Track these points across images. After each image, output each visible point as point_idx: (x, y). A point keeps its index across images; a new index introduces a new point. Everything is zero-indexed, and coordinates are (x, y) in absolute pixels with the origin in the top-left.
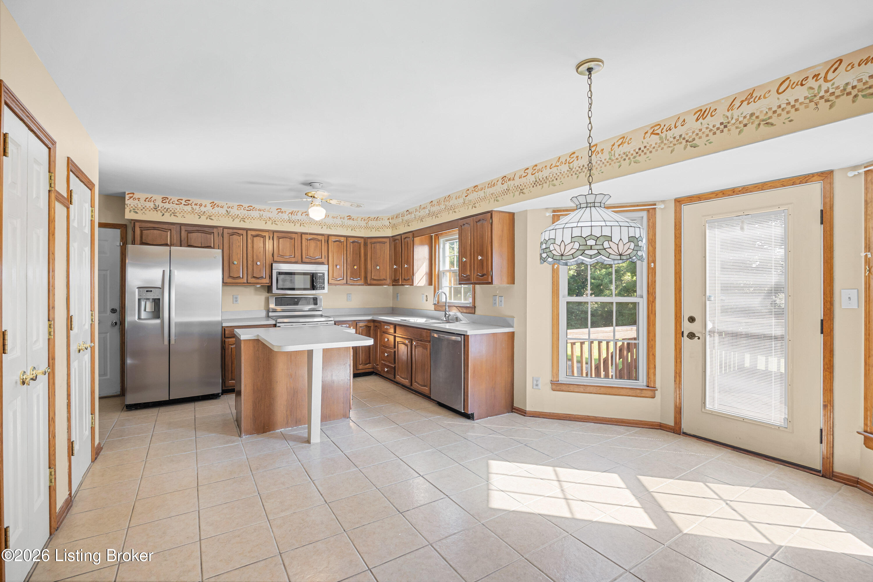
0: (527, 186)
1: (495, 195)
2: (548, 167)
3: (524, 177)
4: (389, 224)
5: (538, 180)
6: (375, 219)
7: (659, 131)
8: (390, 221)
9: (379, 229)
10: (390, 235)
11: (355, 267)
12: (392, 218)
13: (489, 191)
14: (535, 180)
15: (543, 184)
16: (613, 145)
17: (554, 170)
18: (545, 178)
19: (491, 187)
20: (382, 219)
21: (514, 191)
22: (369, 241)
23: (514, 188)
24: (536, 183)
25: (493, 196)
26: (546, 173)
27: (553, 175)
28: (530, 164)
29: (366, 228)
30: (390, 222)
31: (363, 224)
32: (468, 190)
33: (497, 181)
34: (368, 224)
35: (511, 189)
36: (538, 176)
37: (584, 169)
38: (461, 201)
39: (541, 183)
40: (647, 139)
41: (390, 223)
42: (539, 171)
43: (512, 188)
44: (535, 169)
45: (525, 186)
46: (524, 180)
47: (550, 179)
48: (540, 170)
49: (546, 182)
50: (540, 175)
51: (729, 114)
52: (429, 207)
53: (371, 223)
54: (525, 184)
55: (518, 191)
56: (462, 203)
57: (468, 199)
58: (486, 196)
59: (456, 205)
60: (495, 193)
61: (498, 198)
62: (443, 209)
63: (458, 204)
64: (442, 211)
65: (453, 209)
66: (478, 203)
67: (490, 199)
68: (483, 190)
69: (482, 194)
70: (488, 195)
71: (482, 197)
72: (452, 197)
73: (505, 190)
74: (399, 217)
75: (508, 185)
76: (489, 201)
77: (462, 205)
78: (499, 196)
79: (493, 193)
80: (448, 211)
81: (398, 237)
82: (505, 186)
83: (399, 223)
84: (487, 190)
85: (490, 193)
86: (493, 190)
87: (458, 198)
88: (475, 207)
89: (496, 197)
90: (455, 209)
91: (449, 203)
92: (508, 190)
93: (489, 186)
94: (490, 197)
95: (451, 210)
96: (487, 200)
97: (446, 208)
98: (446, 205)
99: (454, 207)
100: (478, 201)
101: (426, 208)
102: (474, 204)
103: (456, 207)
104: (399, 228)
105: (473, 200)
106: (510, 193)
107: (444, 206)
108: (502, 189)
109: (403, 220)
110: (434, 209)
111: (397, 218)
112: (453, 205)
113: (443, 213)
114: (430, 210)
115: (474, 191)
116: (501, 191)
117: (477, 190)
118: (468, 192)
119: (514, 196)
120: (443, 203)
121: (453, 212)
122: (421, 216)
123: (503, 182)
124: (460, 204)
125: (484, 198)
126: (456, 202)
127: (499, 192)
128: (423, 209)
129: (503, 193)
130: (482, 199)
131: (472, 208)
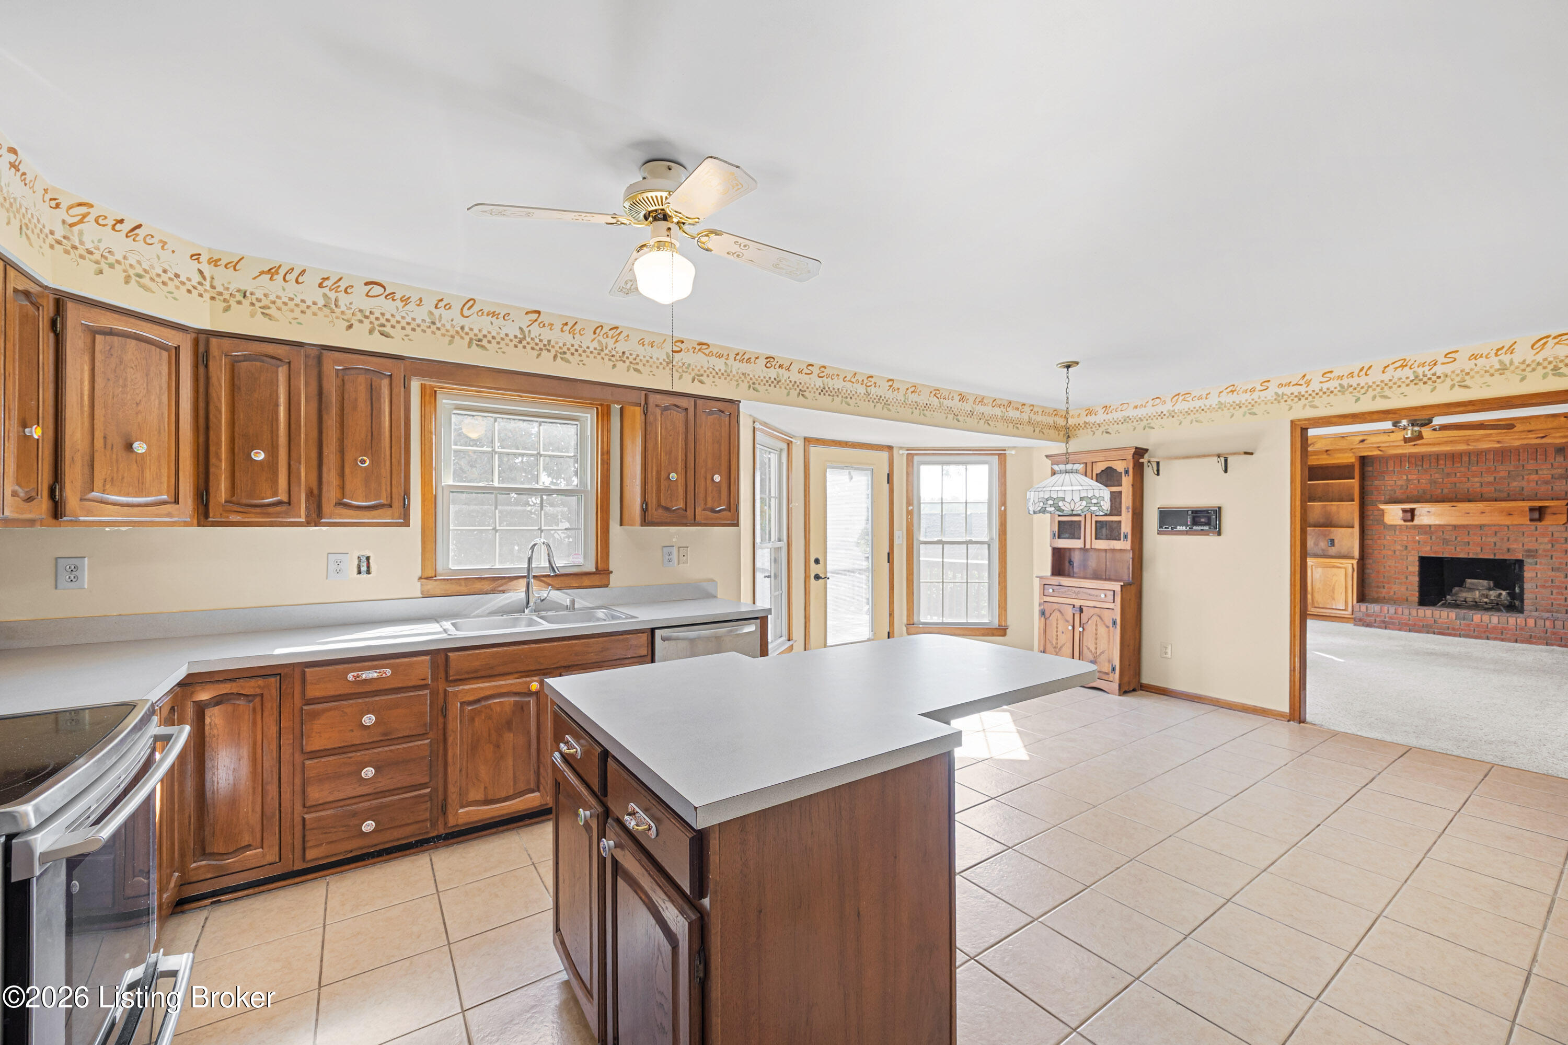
0: (810, 389)
1: (751, 379)
2: (841, 377)
3: (806, 374)
4: (197, 278)
5: (827, 388)
6: (126, 227)
7: (938, 396)
8: (207, 270)
11: (36, 432)
12: (214, 262)
13: (737, 367)
14: (822, 386)
15: (833, 396)
16: (907, 389)
17: (849, 385)
18: (836, 390)
19: (741, 361)
20: (164, 243)
21: (788, 387)
22: (76, 315)
23: (788, 382)
24: (823, 391)
25: (745, 378)
26: (838, 384)
27: (847, 390)
28: (818, 362)
29: (66, 245)
30: (201, 272)
31: (50, 218)
32: (683, 342)
33: (757, 358)
34: (81, 233)
35: (783, 381)
36: (828, 382)
37: (881, 400)
38: (659, 354)
39: (831, 395)
40: (931, 399)
41: (204, 278)
42: (829, 377)
43: (785, 381)
44: (823, 372)
45: (808, 388)
46: (804, 378)
47: (842, 394)
49: (838, 396)
50: (830, 383)
51: (974, 406)
52: (524, 322)
53: (94, 234)
54: (808, 385)
55: (796, 389)
56: (661, 361)
57: (682, 359)
58: (729, 371)
59: (641, 357)
60: (751, 376)
61: (757, 386)
62: (592, 349)
63: (648, 358)
64: (584, 351)
65: (631, 363)
66: (708, 376)
67: (740, 382)
68: (723, 360)
69: (719, 364)
70: (734, 373)
71: (720, 370)
72: (628, 336)
73: (772, 379)
74: (292, 277)
75: (778, 373)
76: (738, 385)
77: (661, 364)
78: (759, 384)
79: (749, 375)
80: (610, 360)
81: (280, 351)
82: (772, 373)
83: (295, 302)
84: (731, 361)
85: (740, 371)
86: (744, 367)
87: (649, 345)
88: (701, 382)
89: (754, 383)
90: (637, 364)
91: (614, 343)
92: (778, 382)
93: (738, 357)
94: (740, 378)
95: (624, 362)
96: (731, 380)
97: (602, 350)
98: (604, 345)
99: (635, 359)
100: (711, 373)
101: (506, 318)
102: (698, 375)
103: (641, 360)
104: (292, 321)
105: (696, 367)
106: (781, 388)
107: (595, 344)
108: (765, 375)
109: (334, 300)
110: (546, 334)
111: (279, 278)
112: (631, 354)
113: (588, 357)
114: (530, 331)
115: (699, 350)
116: (764, 378)
117: (707, 352)
118: (683, 346)
119: (788, 394)
120: (589, 334)
121: (632, 369)
122: (476, 331)
123: (768, 365)
124: (655, 359)
125: (725, 374)
126: (640, 350)
127: (759, 377)
128: (485, 314)
129: (767, 381)
130: (720, 374)
131: (693, 381)
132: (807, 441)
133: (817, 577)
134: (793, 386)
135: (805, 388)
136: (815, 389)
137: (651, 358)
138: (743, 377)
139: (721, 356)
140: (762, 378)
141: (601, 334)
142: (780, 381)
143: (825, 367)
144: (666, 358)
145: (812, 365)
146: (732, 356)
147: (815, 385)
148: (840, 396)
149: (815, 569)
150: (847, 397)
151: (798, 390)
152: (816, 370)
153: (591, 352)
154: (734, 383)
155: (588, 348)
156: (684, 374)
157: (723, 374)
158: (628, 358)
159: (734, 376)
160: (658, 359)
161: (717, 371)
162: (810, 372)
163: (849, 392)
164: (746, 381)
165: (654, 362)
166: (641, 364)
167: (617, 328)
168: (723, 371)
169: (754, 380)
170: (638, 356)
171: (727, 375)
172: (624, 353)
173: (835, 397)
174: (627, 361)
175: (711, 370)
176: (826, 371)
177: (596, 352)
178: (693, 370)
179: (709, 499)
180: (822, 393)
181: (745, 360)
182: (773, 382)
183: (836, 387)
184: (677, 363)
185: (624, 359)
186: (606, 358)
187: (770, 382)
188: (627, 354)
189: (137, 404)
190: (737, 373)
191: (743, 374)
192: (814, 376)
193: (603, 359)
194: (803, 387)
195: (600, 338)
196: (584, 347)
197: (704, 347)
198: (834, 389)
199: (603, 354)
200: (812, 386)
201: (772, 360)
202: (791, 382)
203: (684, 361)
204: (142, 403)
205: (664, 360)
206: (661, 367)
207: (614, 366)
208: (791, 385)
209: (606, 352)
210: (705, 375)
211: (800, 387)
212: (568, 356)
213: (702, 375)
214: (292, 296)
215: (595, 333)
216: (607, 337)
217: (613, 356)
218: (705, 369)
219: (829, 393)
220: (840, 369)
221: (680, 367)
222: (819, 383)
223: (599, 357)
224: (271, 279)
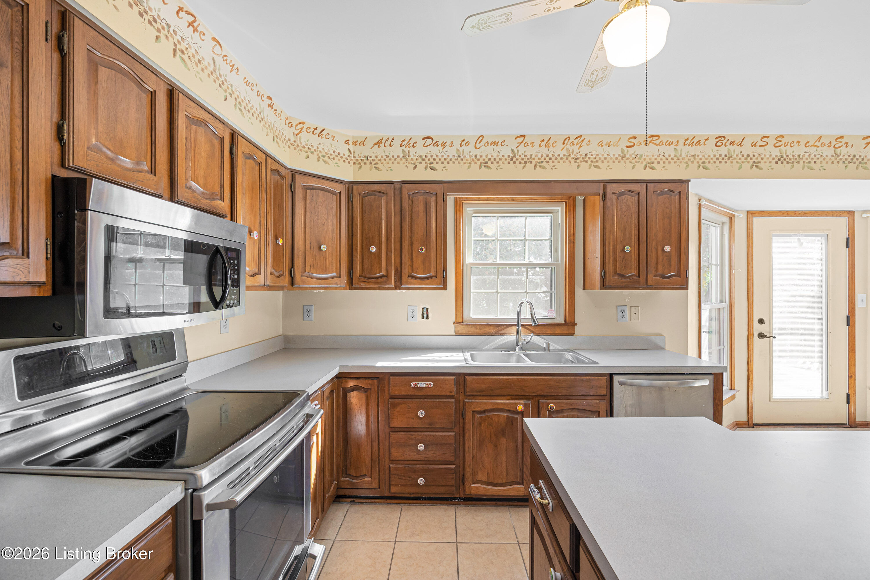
0: (765, 160)
1: (701, 159)
2: (803, 144)
3: (760, 146)
4: (347, 153)
5: (785, 156)
6: (317, 132)
8: (351, 147)
9: (326, 159)
10: (349, 177)
11: (280, 241)
12: (355, 143)
13: (686, 151)
14: (779, 155)
15: (793, 162)
17: (812, 150)
18: (796, 156)
19: (691, 144)
20: (334, 137)
21: (740, 161)
22: (300, 181)
23: (740, 156)
24: (780, 159)
25: (695, 159)
26: (798, 150)
27: (809, 155)
28: (774, 132)
29: (295, 145)
30: (349, 150)
31: (289, 133)
32: (635, 138)
33: (706, 140)
34: (300, 138)
35: (735, 156)
36: (786, 150)
37: (855, 160)
38: (615, 151)
39: (791, 161)
41: (351, 153)
42: (787, 145)
43: (737, 155)
44: (780, 141)
45: (762, 159)
46: (758, 150)
47: (804, 159)
48: (789, 144)
49: (798, 162)
50: (789, 150)
52: (513, 145)
53: (306, 138)
54: (763, 156)
55: (749, 162)
56: (617, 156)
57: (635, 152)
58: (678, 155)
59: (600, 156)
60: (701, 156)
61: (706, 165)
62: (561, 156)
63: (606, 156)
64: (556, 159)
65: (592, 162)
66: (659, 163)
67: (690, 163)
68: (673, 146)
69: (670, 151)
70: (684, 156)
71: (670, 156)
72: (589, 141)
73: (723, 156)
74: (388, 144)
75: (729, 150)
76: (687, 166)
77: (617, 158)
78: (709, 162)
79: (698, 156)
80: (575, 162)
81: (382, 188)
82: (723, 151)
83: (389, 158)
84: (681, 146)
85: (689, 154)
86: (693, 150)
87: (606, 145)
88: (652, 168)
89: (703, 163)
90: (597, 161)
91: (579, 149)
92: (729, 158)
93: (687, 142)
94: (689, 159)
95: (587, 162)
96: (681, 162)
97: (569, 156)
98: (571, 151)
99: (595, 158)
100: (661, 160)
101: (503, 144)
102: (649, 163)
103: (600, 158)
104: (388, 169)
105: (647, 156)
106: (732, 162)
107: (565, 152)
108: (715, 153)
109: (407, 153)
110: (529, 151)
111: (382, 145)
112: (592, 155)
113: (559, 162)
114: (518, 150)
115: (650, 142)
116: (715, 156)
117: (657, 142)
118: (635, 141)
119: (740, 168)
120: (560, 145)
121: (592, 167)
122: (484, 157)
123: (719, 144)
124: (611, 155)
125: (675, 158)
126: (599, 151)
127: (709, 156)
128: (489, 144)
129: (718, 159)
130: (670, 159)
131: (645, 168)
132: (751, 214)
133: (761, 336)
134: (746, 159)
135: (759, 159)
136: (771, 159)
137: (608, 155)
138: (692, 159)
139: (670, 144)
140: (712, 156)
141: (569, 143)
142: (731, 157)
143: (782, 137)
144: (620, 153)
145: (768, 137)
146: (681, 142)
147: (771, 155)
148: (801, 162)
149: (758, 328)
150: (809, 162)
151: (751, 162)
152: (772, 141)
153: (561, 158)
154: (684, 165)
155: (559, 155)
156: (637, 164)
157: (672, 159)
158: (589, 158)
159: (683, 159)
160: (614, 155)
161: (667, 157)
162: (765, 143)
163: (812, 156)
164: (695, 162)
165: (611, 158)
166: (600, 161)
167: (581, 136)
168: (672, 156)
169: (704, 160)
170: (597, 155)
171: (676, 159)
172: (586, 155)
173: (795, 164)
174: (589, 161)
175: (661, 157)
176: (784, 140)
177: (565, 157)
178: (645, 159)
179: (660, 267)
180: (779, 162)
181: (694, 144)
182: (723, 159)
183: (796, 154)
184: (631, 156)
185: (587, 159)
186: (573, 161)
187: (720, 159)
188: (589, 155)
189: (323, 225)
190: (687, 156)
191: (692, 156)
192: (770, 147)
193: (570, 162)
194: (757, 159)
195: (568, 147)
196: (556, 155)
197: (655, 138)
198: (793, 156)
199: (570, 158)
200: (768, 156)
201: (723, 139)
202: (743, 156)
203: (636, 153)
204: (325, 224)
205: (619, 155)
206: (617, 161)
207: (579, 166)
208: (743, 159)
209: (573, 156)
210: (656, 162)
211: (754, 159)
212: (544, 164)
213: (653, 163)
214: (388, 155)
215: (564, 143)
216: (573, 144)
217: (578, 159)
218: (656, 157)
219: (788, 160)
220: (801, 135)
221: (633, 159)
222: (776, 152)
223: (567, 161)
224: (379, 147)
